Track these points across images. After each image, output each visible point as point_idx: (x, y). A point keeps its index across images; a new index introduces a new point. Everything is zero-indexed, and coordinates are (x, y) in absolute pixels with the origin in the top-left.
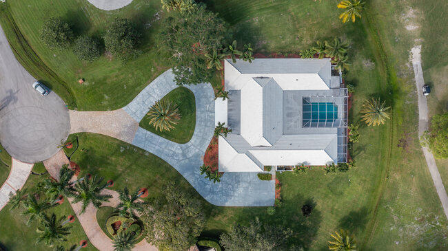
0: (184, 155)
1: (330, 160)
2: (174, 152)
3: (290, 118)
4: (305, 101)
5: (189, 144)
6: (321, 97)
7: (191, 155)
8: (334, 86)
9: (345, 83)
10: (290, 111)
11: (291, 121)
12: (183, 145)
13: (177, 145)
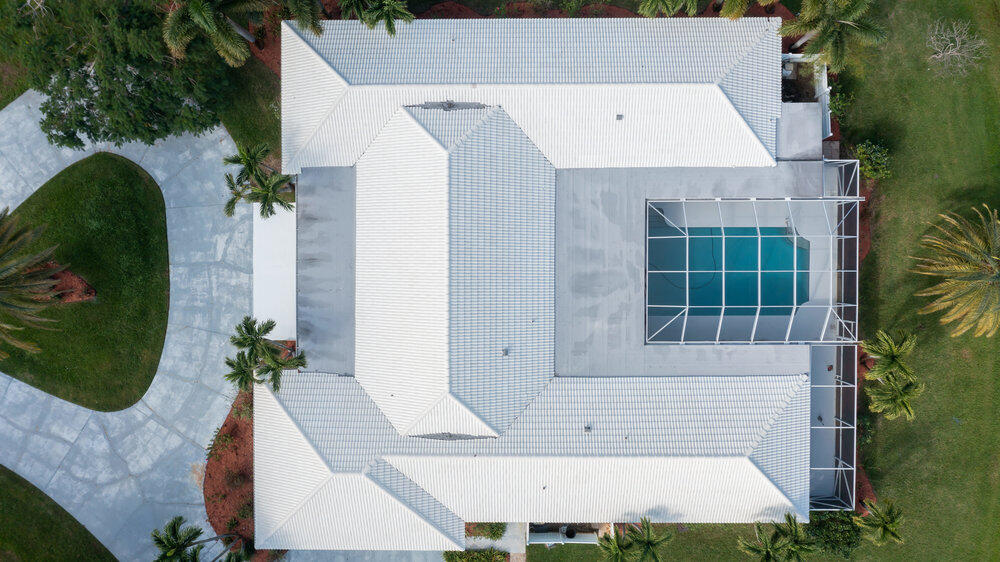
0: (116, 460)
1: (778, 499)
2: (74, 448)
3: (586, 302)
4: (657, 219)
5: (138, 411)
6: (731, 203)
7: (146, 462)
8: (794, 150)
9: (844, 137)
10: (589, 268)
11: (593, 312)
12: (114, 418)
13: (85, 414)
